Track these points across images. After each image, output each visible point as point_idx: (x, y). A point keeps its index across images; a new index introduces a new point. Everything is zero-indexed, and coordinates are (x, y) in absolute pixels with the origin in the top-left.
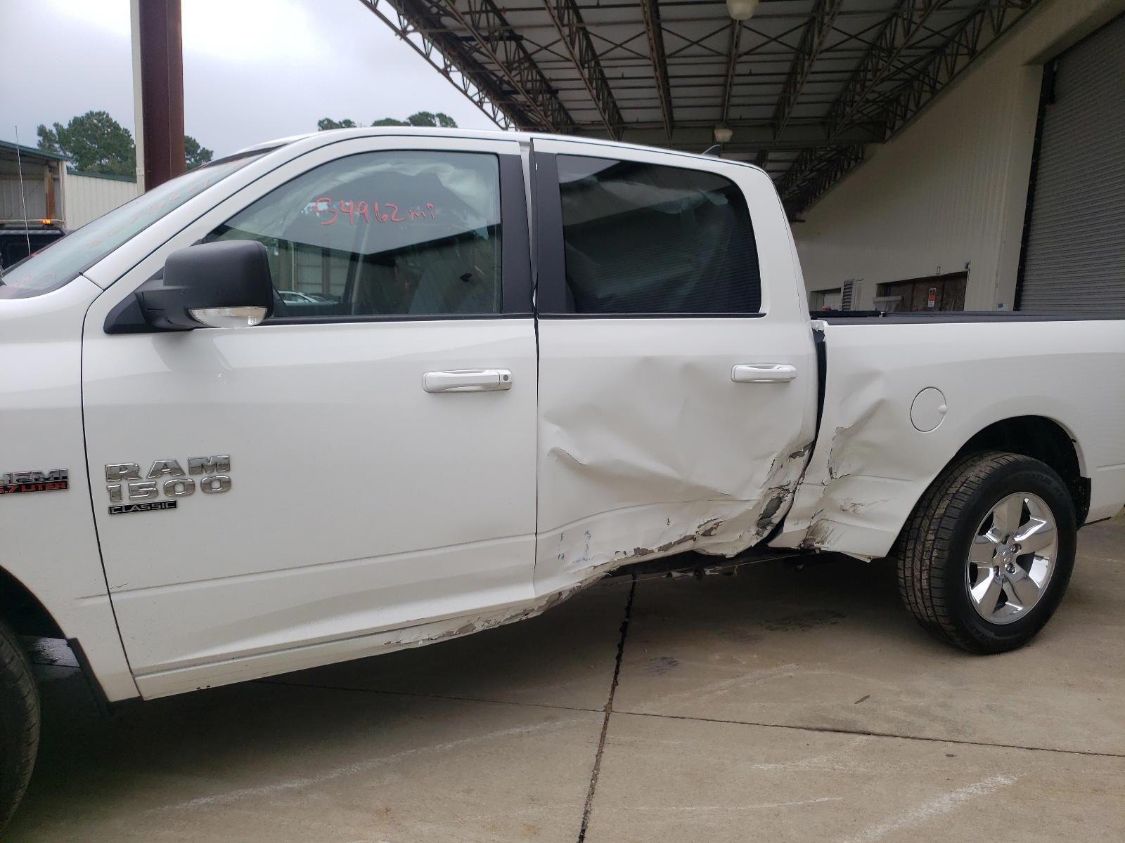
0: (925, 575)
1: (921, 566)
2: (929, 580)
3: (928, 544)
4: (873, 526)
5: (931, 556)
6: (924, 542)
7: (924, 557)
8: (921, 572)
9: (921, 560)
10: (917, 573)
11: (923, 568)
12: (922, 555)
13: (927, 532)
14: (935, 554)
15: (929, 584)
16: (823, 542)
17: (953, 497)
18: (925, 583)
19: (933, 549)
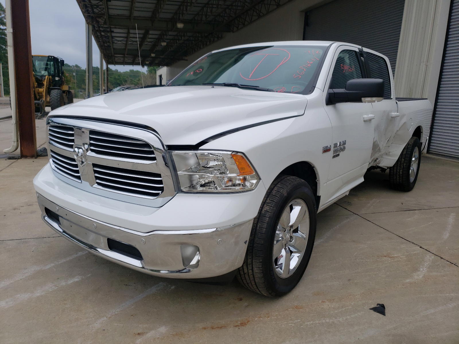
0: (401, 171)
1: (400, 168)
2: (402, 172)
3: (402, 162)
4: (392, 158)
5: (404, 165)
6: (401, 162)
7: (401, 166)
8: (400, 170)
9: (400, 166)
10: (398, 170)
11: (401, 169)
12: (400, 165)
13: (401, 159)
14: (405, 164)
15: (403, 173)
16: (379, 164)
17: (407, 149)
18: (401, 173)
19: (404, 163)
